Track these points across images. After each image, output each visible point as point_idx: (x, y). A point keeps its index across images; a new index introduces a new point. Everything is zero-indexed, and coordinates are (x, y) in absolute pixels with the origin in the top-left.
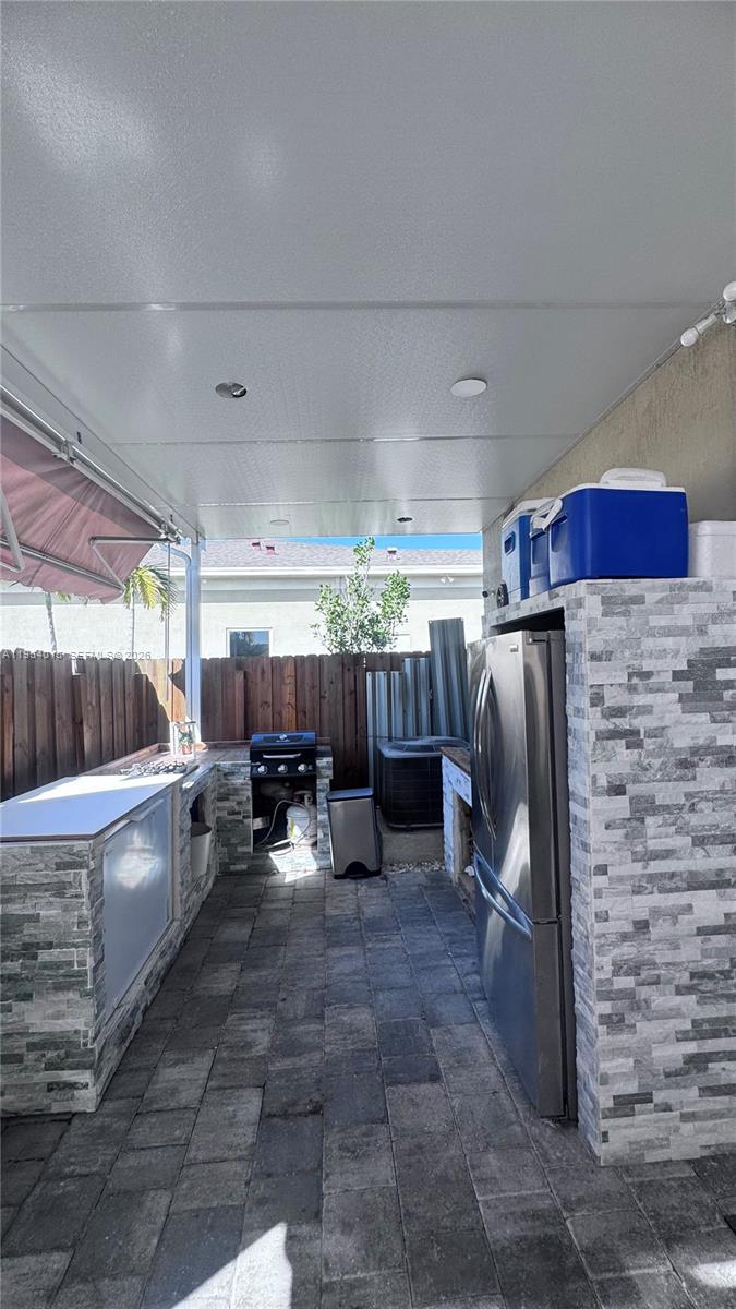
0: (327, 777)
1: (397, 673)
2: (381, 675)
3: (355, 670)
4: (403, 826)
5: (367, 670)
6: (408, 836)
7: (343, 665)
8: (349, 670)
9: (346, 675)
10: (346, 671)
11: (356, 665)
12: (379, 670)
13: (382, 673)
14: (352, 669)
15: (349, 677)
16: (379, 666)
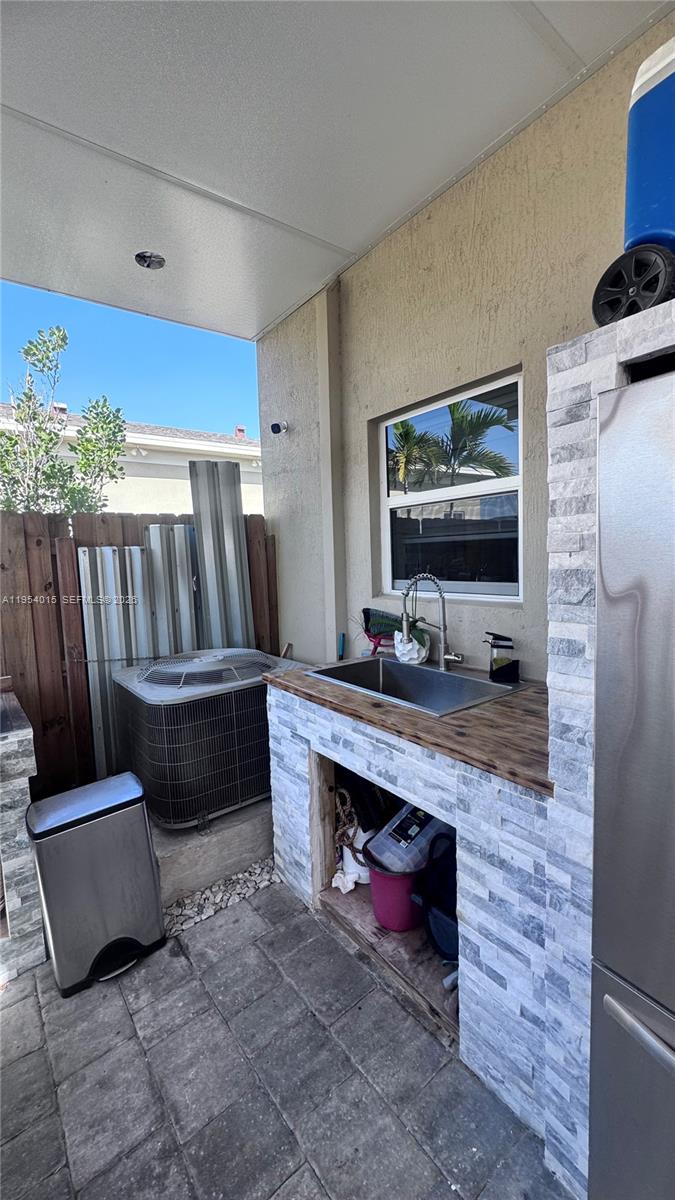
0: (22, 774)
1: (136, 550)
2: (107, 553)
3: (53, 546)
4: (195, 823)
5: (78, 544)
6: (206, 840)
7: (26, 535)
8: (39, 543)
9: (35, 552)
10: (33, 545)
11: (52, 536)
12: (102, 545)
13: (108, 551)
14: (46, 541)
15: (40, 557)
16: (100, 535)
